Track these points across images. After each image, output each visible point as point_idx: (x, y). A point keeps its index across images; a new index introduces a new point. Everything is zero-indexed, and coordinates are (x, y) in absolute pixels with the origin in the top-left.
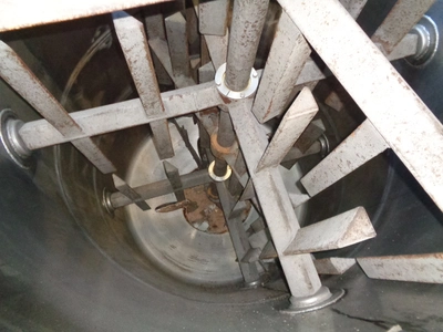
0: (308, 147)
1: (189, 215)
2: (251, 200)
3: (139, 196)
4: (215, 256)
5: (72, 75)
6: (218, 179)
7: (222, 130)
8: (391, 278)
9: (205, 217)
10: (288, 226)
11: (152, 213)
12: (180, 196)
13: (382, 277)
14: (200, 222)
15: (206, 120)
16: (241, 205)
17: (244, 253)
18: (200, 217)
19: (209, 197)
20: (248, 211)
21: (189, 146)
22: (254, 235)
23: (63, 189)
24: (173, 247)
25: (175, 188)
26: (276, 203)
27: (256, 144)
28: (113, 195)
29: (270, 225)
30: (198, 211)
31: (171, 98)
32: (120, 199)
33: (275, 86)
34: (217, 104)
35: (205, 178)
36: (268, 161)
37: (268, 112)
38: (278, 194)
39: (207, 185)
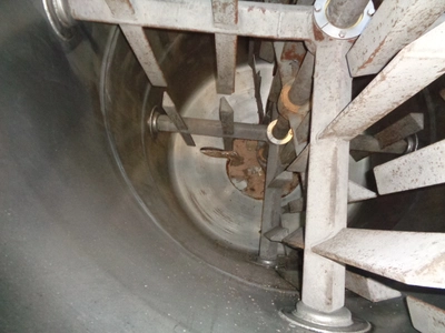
0: (392, 143)
1: (231, 168)
2: (299, 174)
3: (186, 128)
4: (241, 218)
6: (274, 141)
7: (299, 81)
9: (247, 176)
10: (332, 220)
11: (196, 151)
12: (229, 144)
14: (240, 179)
15: (286, 66)
16: (287, 176)
17: (270, 227)
18: (241, 174)
19: (259, 158)
20: (292, 188)
21: (258, 96)
22: (288, 215)
24: (204, 193)
25: (225, 133)
26: (328, 185)
28: (162, 117)
29: (309, 209)
30: (242, 167)
31: (250, 9)
32: (167, 123)
33: (400, 14)
34: (304, 37)
35: (260, 134)
36: (339, 127)
37: (370, 60)
38: (336, 175)
39: (262, 144)
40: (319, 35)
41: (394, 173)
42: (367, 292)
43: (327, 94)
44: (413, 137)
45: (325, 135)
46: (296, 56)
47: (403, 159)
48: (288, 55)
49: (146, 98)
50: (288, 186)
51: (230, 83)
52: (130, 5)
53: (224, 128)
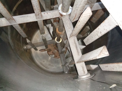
1: (49, 53)
2: (67, 48)
3: (34, 46)
4: (56, 64)
5: (15, 7)
6: (58, 42)
7: (60, 26)
8: (110, 70)
9: (54, 53)
10: (78, 54)
11: (38, 51)
12: (47, 47)
13: (107, 70)
14: (52, 55)
15: (55, 24)
16: (64, 49)
17: (64, 64)
18: (52, 53)
19: (55, 48)
21: (50, 33)
22: (67, 59)
23: (10, 41)
24: (44, 61)
25: (45, 44)
26: (75, 47)
27: (70, 29)
28: (27, 45)
30: (52, 52)
31: (44, 13)
32: (29, 47)
33: (78, 8)
34: (58, 17)
35: (54, 42)
36: (73, 34)
37: (75, 18)
38: (76, 45)
39: (55, 44)
40: (62, 15)
41: (88, 40)
42: (91, 68)
43: (68, 28)
44: (88, 31)
45: (71, 36)
46: (57, 21)
47: (88, 36)
48: (55, 21)
49: (21, 42)
50: (65, 52)
51: (44, 32)
52: (15, 20)
53: (44, 43)
